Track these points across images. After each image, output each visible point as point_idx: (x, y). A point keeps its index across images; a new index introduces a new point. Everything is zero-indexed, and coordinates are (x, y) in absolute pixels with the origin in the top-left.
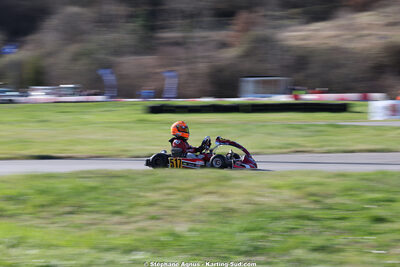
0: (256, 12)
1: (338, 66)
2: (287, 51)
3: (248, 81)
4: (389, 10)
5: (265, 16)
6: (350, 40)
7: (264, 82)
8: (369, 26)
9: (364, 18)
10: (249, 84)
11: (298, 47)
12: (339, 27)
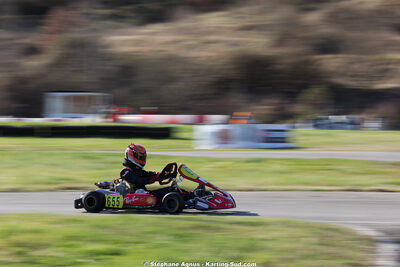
0: (74, 9)
1: (171, 80)
2: (109, 59)
3: (55, 97)
4: (244, 9)
5: (88, 14)
6: (191, 48)
7: (76, 98)
8: (218, 30)
9: (212, 19)
10: (56, 101)
11: (126, 55)
12: (180, 31)
